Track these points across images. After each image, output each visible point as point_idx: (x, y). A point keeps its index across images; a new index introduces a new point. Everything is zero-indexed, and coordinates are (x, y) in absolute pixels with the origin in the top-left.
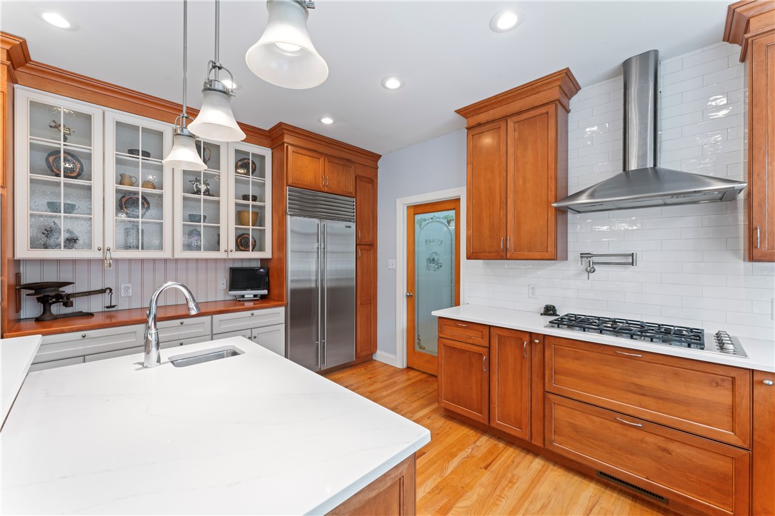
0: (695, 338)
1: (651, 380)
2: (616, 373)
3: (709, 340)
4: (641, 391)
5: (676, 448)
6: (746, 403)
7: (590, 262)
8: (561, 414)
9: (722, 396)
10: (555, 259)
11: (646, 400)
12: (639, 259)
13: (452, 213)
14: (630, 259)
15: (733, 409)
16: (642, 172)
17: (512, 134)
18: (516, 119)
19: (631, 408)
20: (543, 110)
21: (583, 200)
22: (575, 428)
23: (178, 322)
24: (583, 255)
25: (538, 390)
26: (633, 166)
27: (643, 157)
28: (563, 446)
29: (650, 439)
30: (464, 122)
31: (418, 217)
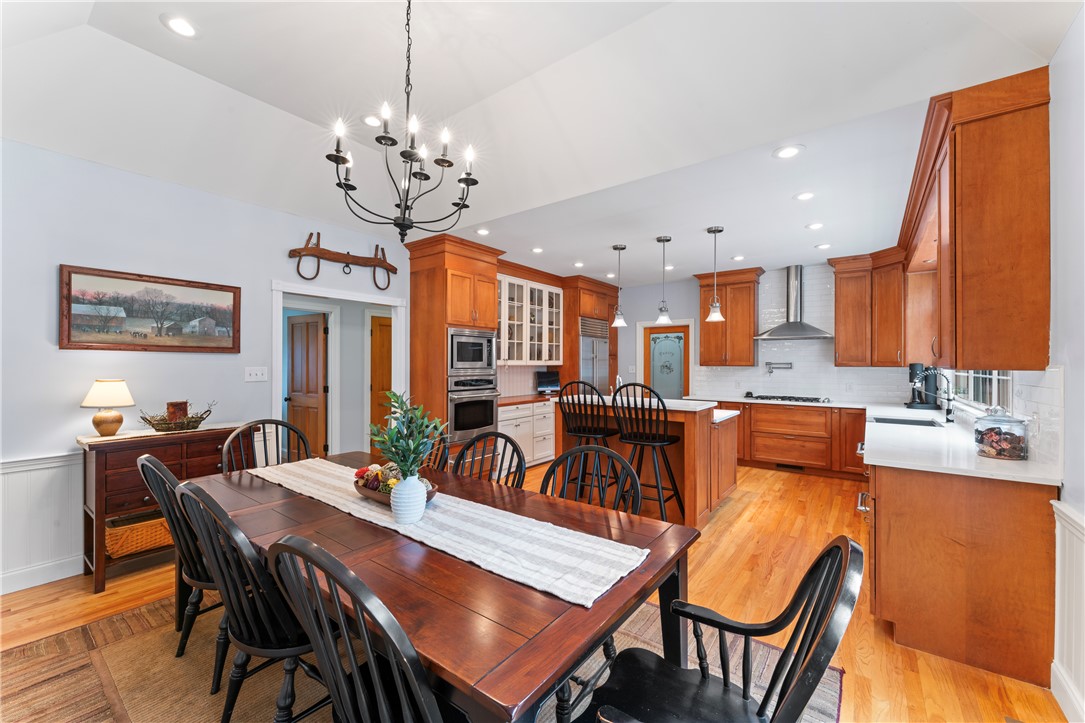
0: (817, 400)
1: (798, 418)
2: (784, 417)
3: (821, 400)
4: (794, 423)
5: (807, 444)
6: (829, 420)
7: (770, 367)
8: (759, 441)
9: (822, 420)
10: (753, 365)
11: (795, 427)
12: (794, 365)
13: (682, 335)
14: (789, 366)
15: (826, 424)
16: (795, 323)
17: (729, 296)
18: (732, 286)
19: (790, 431)
20: (748, 285)
21: (764, 337)
22: (766, 446)
23: (514, 407)
24: (767, 364)
25: (747, 432)
26: (792, 320)
27: (796, 316)
28: (761, 456)
29: (798, 443)
30: (697, 283)
31: (653, 336)
